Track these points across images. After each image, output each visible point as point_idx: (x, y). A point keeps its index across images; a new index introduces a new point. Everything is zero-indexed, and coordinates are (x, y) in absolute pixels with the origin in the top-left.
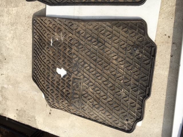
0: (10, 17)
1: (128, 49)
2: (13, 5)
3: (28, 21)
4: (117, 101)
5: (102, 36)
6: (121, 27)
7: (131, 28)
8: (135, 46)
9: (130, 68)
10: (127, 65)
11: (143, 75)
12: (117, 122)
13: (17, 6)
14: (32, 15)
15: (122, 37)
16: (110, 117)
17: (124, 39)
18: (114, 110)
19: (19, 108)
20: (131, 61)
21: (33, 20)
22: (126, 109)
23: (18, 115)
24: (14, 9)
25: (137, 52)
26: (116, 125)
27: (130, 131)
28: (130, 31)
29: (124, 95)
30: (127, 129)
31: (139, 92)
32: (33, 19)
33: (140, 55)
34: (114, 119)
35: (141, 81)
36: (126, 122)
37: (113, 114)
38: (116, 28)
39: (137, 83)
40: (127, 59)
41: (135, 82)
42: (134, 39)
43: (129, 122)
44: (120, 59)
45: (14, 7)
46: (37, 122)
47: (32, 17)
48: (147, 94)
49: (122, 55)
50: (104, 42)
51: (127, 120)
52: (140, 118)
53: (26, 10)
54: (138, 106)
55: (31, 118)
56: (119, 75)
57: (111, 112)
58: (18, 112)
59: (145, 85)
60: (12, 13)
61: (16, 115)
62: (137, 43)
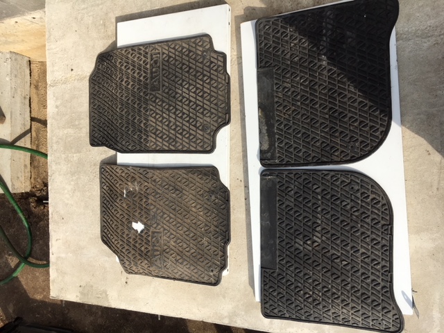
0: (69, 165)
1: (205, 195)
2: (73, 150)
3: (94, 169)
4: (201, 252)
5: (179, 184)
6: (196, 174)
7: (205, 175)
8: (211, 192)
9: (209, 214)
10: (206, 211)
11: (221, 220)
12: (202, 276)
13: (79, 152)
14: (100, 162)
15: (198, 184)
16: (195, 271)
17: (200, 186)
18: (199, 263)
19: (83, 284)
20: (209, 208)
21: (101, 168)
22: (210, 258)
23: (82, 293)
24: (75, 155)
25: (213, 198)
26: (203, 281)
27: (216, 283)
28: (205, 178)
29: (206, 244)
30: (213, 281)
31: (220, 238)
32: (100, 166)
33: (216, 201)
34: (200, 273)
35: (220, 227)
36: (212, 274)
37: (198, 267)
38: (192, 176)
39: (217, 230)
40: (205, 206)
41: (215, 228)
42: (209, 186)
43: (215, 272)
44: (198, 206)
45: (75, 153)
46: (110, 298)
47: (99, 164)
48: (227, 239)
49: (199, 201)
50: (181, 190)
51: (212, 271)
52: (223, 267)
53: (91, 157)
54: (221, 253)
55: (101, 294)
56: (199, 223)
57: (195, 265)
58: (81, 289)
59: (225, 230)
60: (72, 160)
61: (79, 294)
62: (213, 189)
